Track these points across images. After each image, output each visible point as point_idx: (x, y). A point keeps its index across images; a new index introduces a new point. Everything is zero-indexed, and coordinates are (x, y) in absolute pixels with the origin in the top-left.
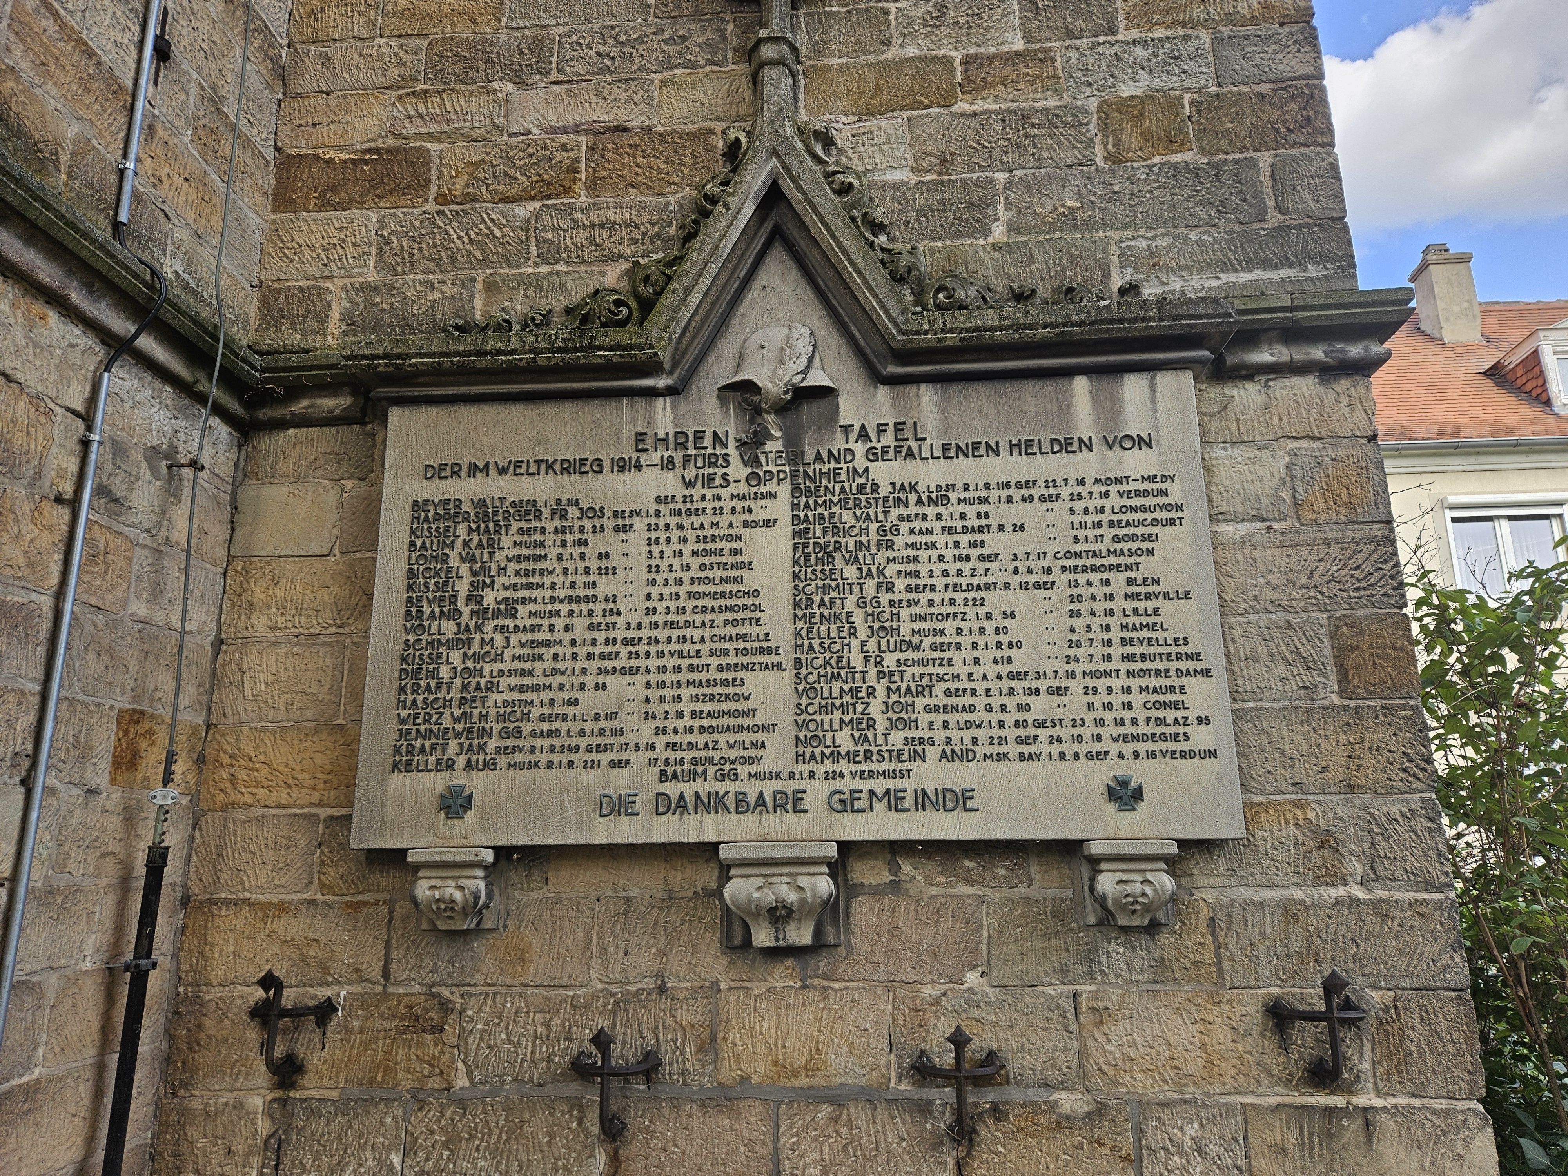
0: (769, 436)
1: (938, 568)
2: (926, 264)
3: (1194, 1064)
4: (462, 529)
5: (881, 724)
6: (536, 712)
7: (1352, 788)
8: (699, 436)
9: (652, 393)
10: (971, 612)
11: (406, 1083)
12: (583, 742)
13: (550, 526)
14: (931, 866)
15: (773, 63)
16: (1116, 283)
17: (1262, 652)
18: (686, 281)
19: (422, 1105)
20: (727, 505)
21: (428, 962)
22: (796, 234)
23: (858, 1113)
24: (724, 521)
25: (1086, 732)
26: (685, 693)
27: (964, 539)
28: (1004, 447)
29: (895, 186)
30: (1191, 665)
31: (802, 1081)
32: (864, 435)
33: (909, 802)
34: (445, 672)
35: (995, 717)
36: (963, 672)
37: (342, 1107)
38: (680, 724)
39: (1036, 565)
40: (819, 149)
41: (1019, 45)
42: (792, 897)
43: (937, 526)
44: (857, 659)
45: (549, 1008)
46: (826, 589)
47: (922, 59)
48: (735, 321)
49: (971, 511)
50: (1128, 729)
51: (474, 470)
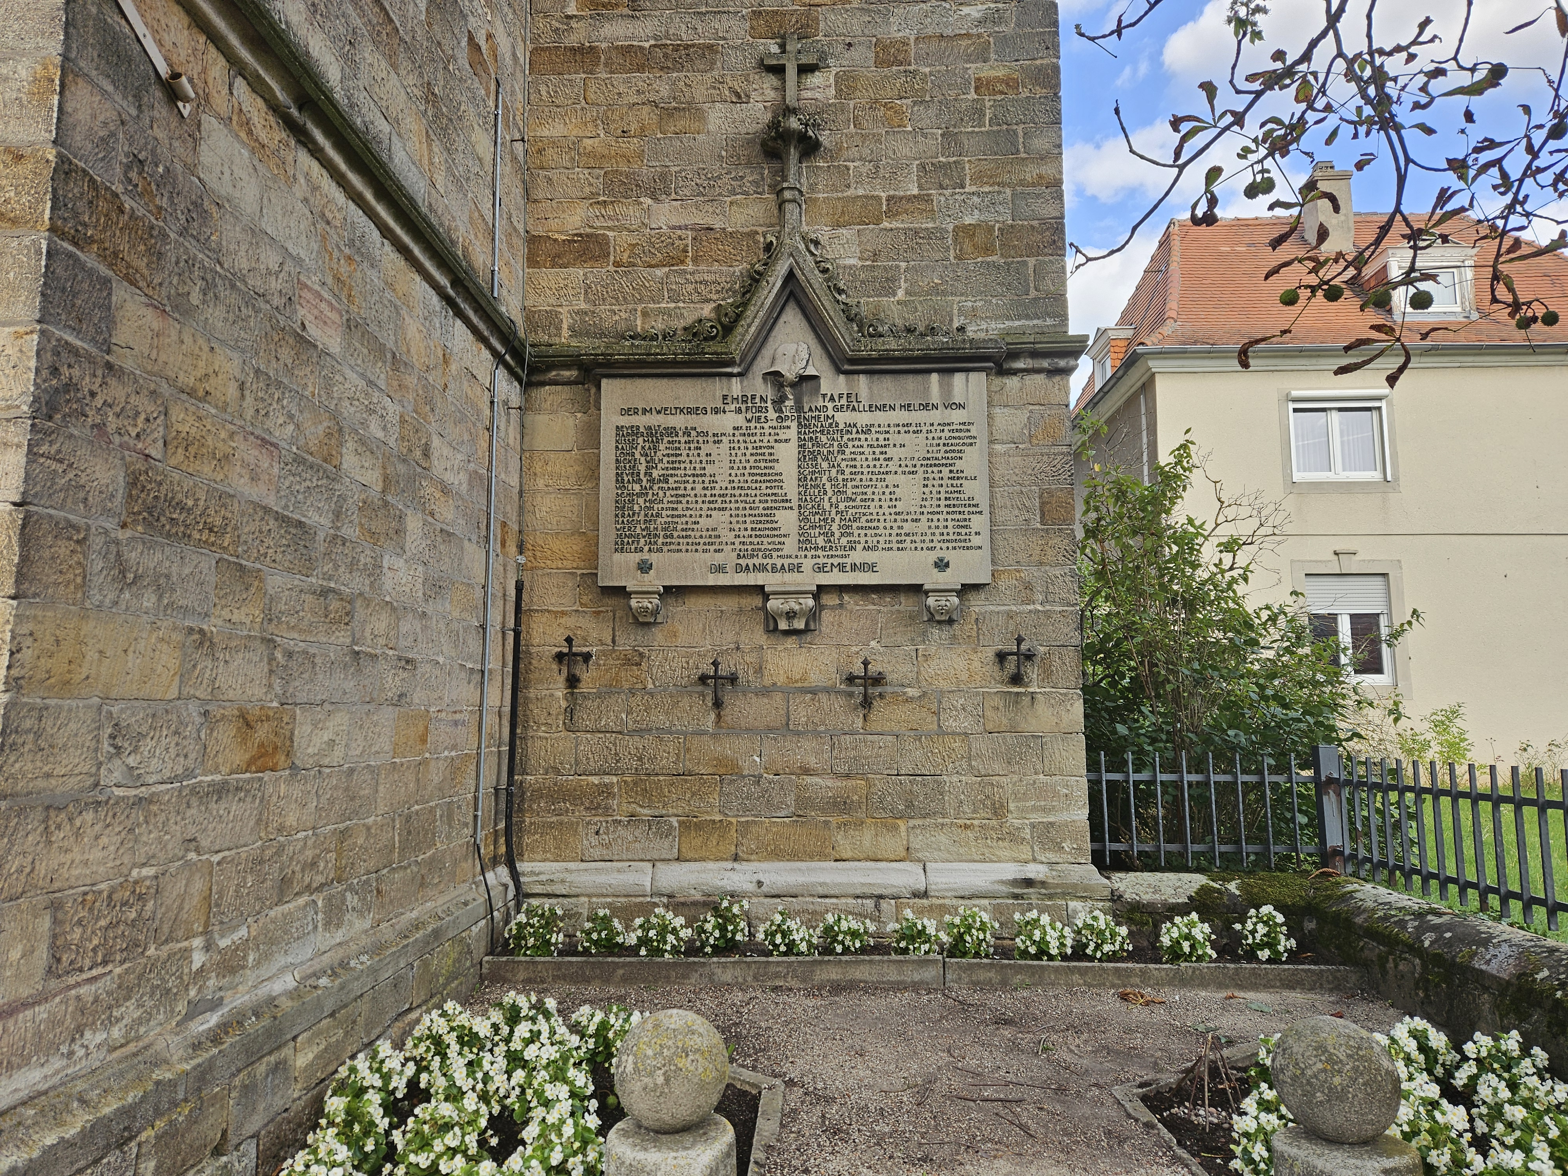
0: (787, 398)
1: (865, 464)
2: (864, 311)
3: (964, 676)
4: (640, 440)
5: (837, 535)
6: (679, 527)
7: (1041, 564)
8: (753, 397)
9: (731, 375)
10: (879, 484)
11: (626, 686)
12: (702, 541)
13: (683, 440)
14: (857, 597)
15: (790, 201)
16: (956, 324)
17: (1009, 504)
18: (748, 321)
19: (634, 695)
20: (767, 431)
21: (632, 637)
22: (801, 296)
23: (823, 697)
24: (766, 439)
25: (927, 539)
26: (748, 519)
27: (877, 450)
28: (898, 406)
29: (850, 267)
30: (974, 509)
31: (799, 685)
32: (832, 399)
33: (848, 568)
34: (636, 507)
35: (887, 532)
36: (875, 512)
37: (599, 695)
38: (746, 533)
39: (909, 463)
40: (812, 248)
41: (915, 191)
42: (797, 607)
43: (865, 444)
44: (827, 505)
45: (689, 656)
46: (813, 473)
47: (866, 197)
48: (771, 339)
49: (881, 437)
50: (945, 537)
51: (645, 411)
